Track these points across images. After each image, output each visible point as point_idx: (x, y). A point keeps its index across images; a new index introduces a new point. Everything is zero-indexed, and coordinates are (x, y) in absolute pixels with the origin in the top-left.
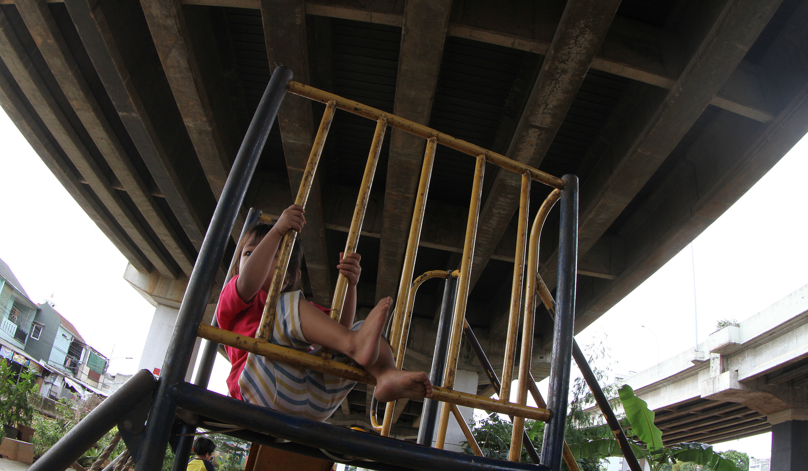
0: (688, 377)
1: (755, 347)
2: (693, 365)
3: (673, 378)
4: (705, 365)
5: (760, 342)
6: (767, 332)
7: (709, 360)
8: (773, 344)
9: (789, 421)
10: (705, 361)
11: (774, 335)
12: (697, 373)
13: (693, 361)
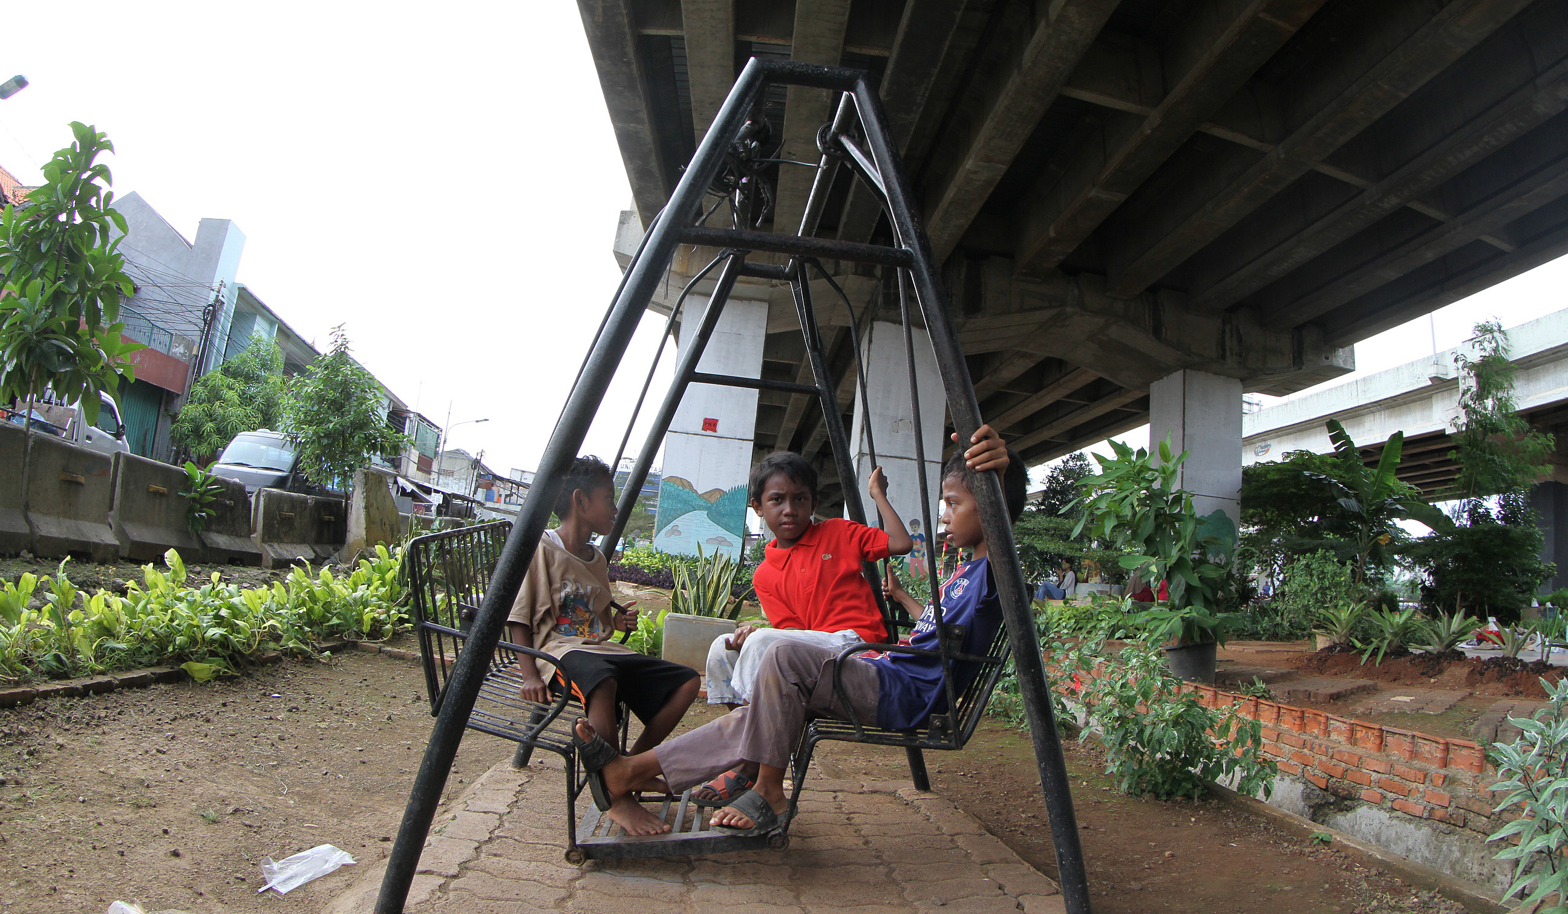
0: (1413, 401)
1: (1528, 368)
2: (1430, 383)
3: (1390, 401)
4: (1445, 386)
5: (1537, 361)
6: (1551, 349)
7: (1457, 378)
8: (1555, 367)
9: (1550, 482)
10: (1449, 380)
11: (1559, 354)
12: (1430, 397)
13: (1431, 379)
